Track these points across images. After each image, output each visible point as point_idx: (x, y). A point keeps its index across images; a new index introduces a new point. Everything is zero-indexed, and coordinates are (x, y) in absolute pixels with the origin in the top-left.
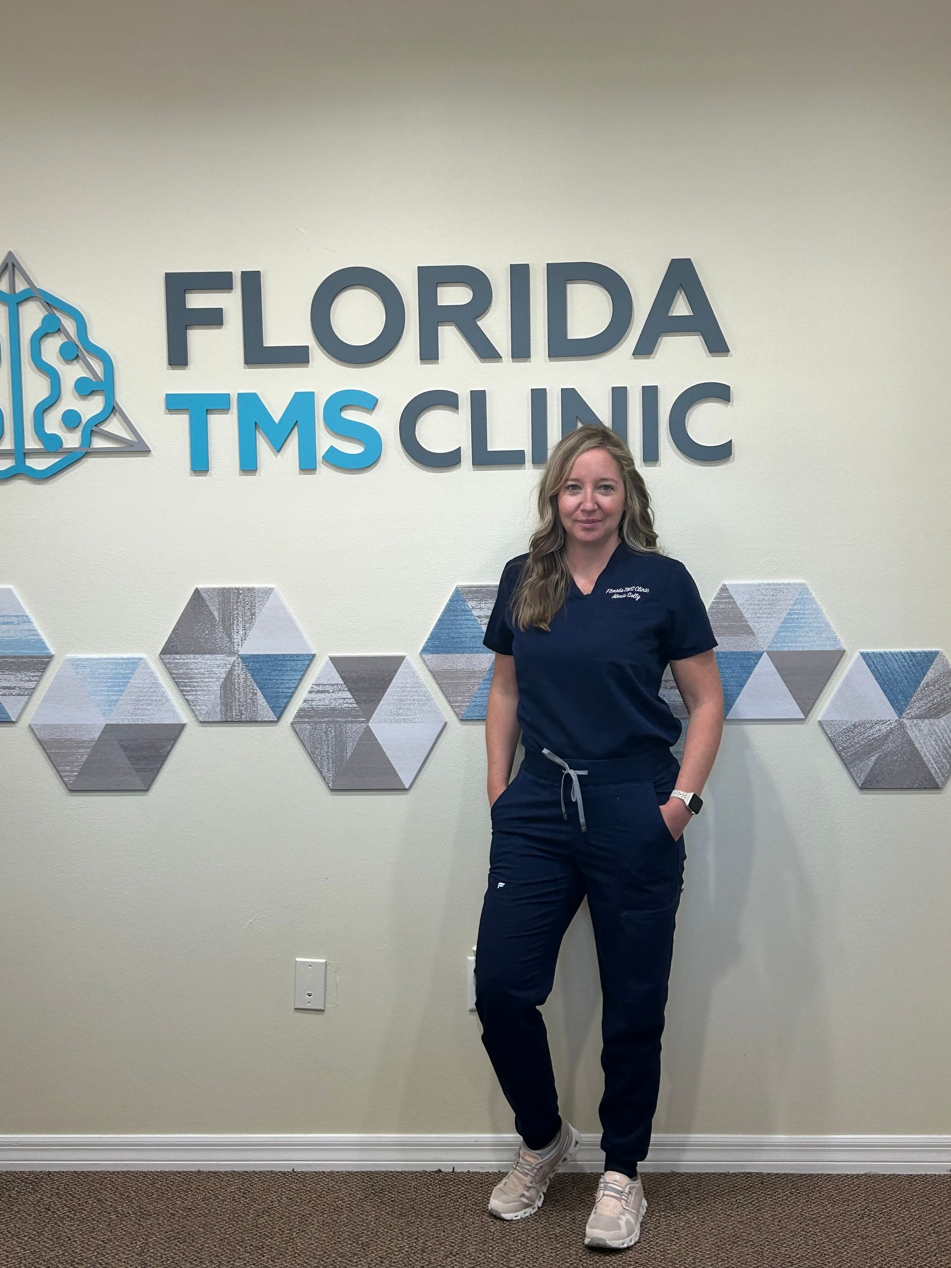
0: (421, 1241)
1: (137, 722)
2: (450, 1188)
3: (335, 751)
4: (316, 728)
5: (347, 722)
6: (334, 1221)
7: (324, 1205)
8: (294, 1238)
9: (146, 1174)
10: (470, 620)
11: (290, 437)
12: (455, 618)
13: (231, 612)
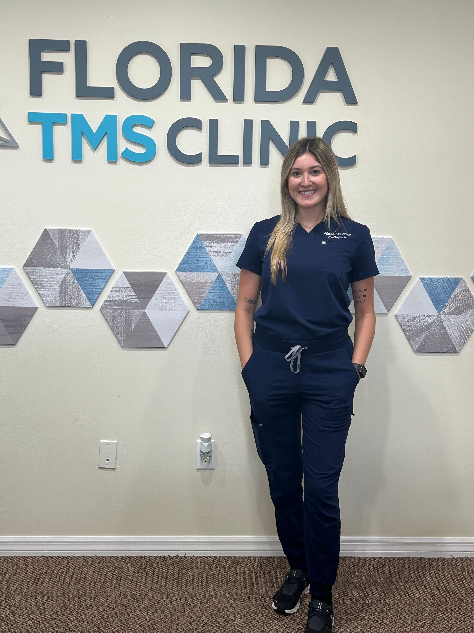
0: (170, 597)
1: (9, 306)
2: (184, 566)
3: (125, 325)
4: (114, 312)
5: (132, 309)
6: (120, 585)
7: (114, 576)
8: (98, 596)
9: (12, 558)
10: (204, 253)
11: (102, 141)
12: (196, 251)
13: (66, 244)
